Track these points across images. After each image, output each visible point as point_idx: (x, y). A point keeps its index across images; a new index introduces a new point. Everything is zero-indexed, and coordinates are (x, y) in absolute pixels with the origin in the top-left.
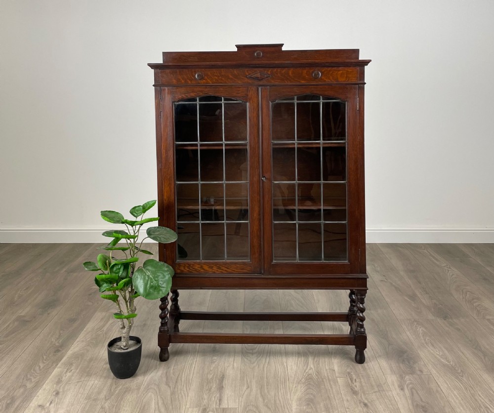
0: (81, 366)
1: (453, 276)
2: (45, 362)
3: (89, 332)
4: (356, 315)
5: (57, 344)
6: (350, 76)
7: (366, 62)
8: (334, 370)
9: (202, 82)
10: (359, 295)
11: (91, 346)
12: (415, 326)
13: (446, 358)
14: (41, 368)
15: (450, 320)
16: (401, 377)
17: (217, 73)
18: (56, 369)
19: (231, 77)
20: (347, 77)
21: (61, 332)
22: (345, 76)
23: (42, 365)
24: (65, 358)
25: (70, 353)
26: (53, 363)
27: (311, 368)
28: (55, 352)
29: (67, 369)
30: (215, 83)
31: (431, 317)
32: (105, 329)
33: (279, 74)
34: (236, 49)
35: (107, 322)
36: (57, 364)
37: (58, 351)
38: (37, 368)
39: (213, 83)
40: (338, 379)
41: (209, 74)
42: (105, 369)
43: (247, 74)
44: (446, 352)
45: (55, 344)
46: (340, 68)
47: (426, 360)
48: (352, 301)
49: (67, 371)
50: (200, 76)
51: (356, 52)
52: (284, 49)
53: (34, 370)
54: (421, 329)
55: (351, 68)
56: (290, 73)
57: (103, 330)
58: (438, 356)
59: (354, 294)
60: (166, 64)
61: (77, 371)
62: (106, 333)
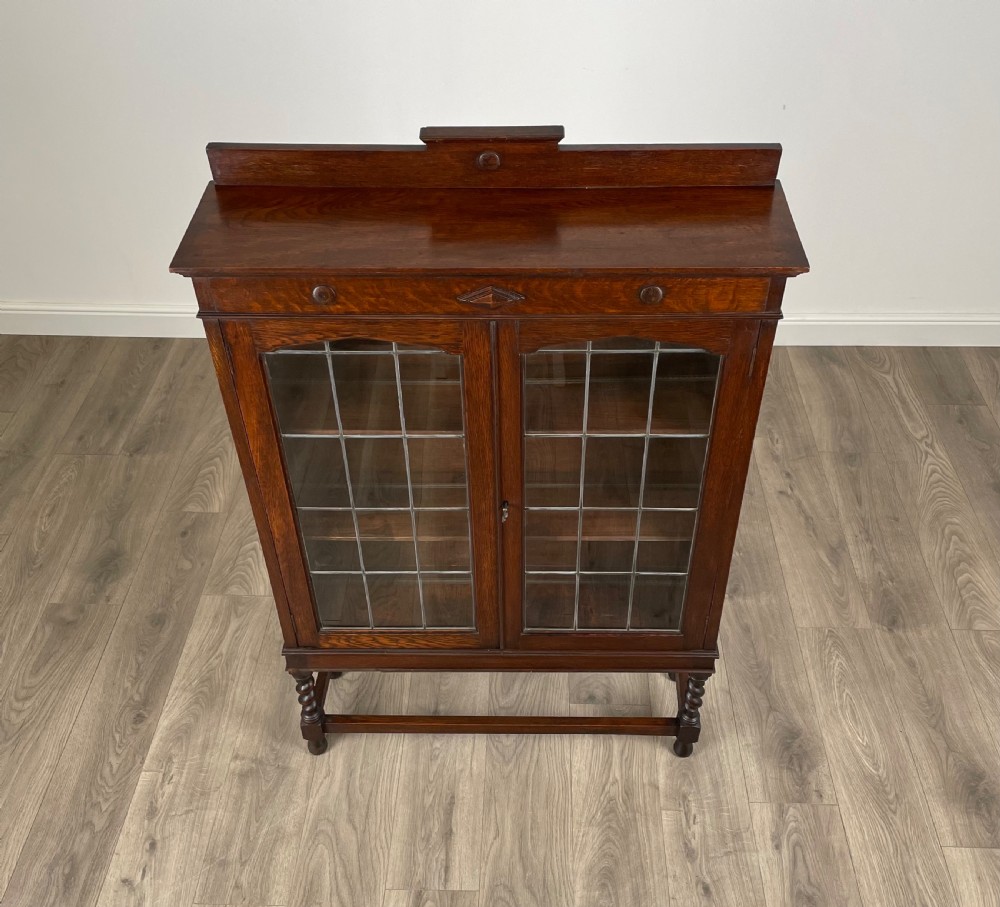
2: (119, 751)
3: (195, 659)
5: (136, 698)
6: (744, 297)
8: (658, 788)
9: (333, 308)
11: (202, 707)
12: (827, 651)
13: (873, 757)
15: (900, 632)
16: (781, 812)
17: (373, 288)
19: (411, 296)
20: (732, 301)
21: (140, 658)
22: (731, 297)
24: (155, 742)
25: (164, 723)
27: (615, 781)
30: (369, 312)
31: (863, 622)
32: (224, 648)
33: (546, 294)
37: (139, 719)
40: (664, 812)
41: (351, 289)
45: (132, 698)
46: (719, 279)
50: (325, 296)
54: (838, 661)
57: (221, 655)
61: (183, 780)
62: (227, 665)
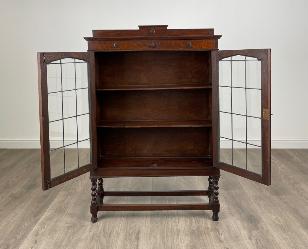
0: (50, 225)
1: (282, 169)
2: (28, 222)
3: (56, 204)
4: (213, 191)
5: (36, 211)
6: (209, 45)
7: (219, 37)
8: (208, 228)
9: (118, 48)
10: (215, 179)
11: (57, 213)
12: (258, 200)
13: (278, 220)
14: (26, 226)
15: (280, 196)
16: (250, 232)
17: (127, 43)
18: (35, 227)
19: (136, 45)
20: (207, 46)
21: (38, 204)
23: (26, 225)
24: (40, 220)
25: (44, 217)
26: (33, 223)
27: (194, 226)
28: (34, 216)
29: (42, 227)
30: (126, 49)
31: (268, 194)
32: (65, 202)
33: (166, 44)
34: (138, 28)
35: (67, 198)
36: (36, 224)
37: (36, 216)
38: (23, 226)
39: (125, 49)
40: (211, 233)
41: (122, 43)
42: (66, 227)
43: (146, 43)
44: (278, 216)
45: (34, 211)
46: (203, 40)
47: (266, 222)
48: (210, 183)
49: (42, 228)
50: (117, 45)
51: (212, 30)
52: (168, 28)
53: (21, 228)
54: (262, 202)
55: (210, 40)
56: (173, 43)
58: (273, 219)
59: (212, 179)
60: (96, 37)
61: (48, 228)
62: (66, 205)
